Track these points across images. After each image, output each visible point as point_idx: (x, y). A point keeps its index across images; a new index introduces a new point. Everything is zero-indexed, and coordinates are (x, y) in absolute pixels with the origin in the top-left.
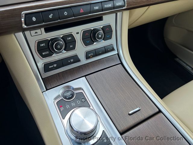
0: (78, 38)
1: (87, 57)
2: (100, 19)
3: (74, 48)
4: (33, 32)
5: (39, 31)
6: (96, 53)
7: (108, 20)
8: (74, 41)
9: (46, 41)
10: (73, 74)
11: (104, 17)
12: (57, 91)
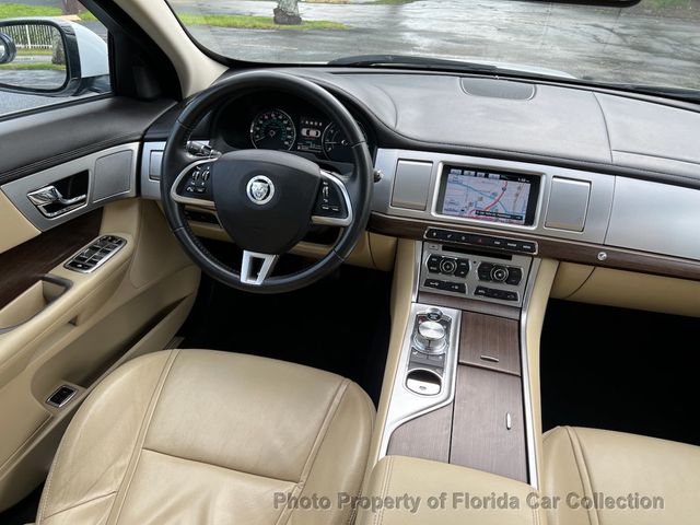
0: (474, 269)
1: (476, 293)
2: (510, 258)
3: (464, 276)
4: (431, 245)
5: (436, 246)
6: (491, 293)
7: (518, 261)
8: (466, 269)
9: (439, 258)
10: (451, 301)
11: (514, 256)
12: (428, 309)
